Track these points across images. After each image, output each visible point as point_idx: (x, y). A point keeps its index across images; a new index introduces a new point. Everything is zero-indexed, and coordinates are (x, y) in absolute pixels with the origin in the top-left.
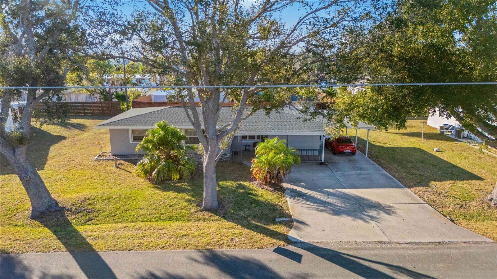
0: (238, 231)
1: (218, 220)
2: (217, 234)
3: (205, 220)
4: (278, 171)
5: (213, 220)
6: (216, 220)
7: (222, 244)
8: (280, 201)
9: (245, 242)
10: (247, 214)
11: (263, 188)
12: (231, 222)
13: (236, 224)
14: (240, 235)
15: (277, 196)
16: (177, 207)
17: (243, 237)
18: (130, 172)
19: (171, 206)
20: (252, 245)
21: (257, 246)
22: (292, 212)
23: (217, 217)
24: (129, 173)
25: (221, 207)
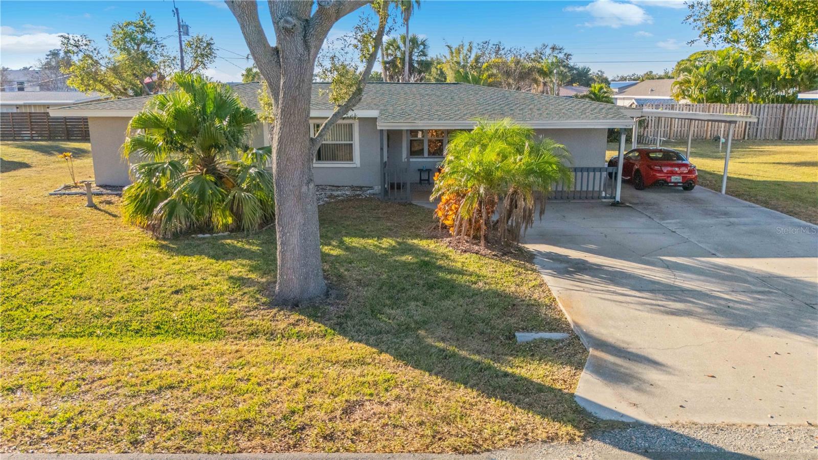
0: (381, 374)
1: (317, 335)
2: (297, 385)
3: (271, 335)
4: (512, 201)
5: (299, 336)
6: (310, 336)
7: (303, 428)
8: (522, 282)
9: (404, 420)
10: (416, 318)
11: (465, 251)
12: (360, 341)
13: (374, 350)
14: (387, 390)
15: (511, 269)
16: (195, 293)
17: (398, 398)
18: (115, 216)
19: (177, 292)
20: (429, 432)
21: (452, 440)
22: (569, 313)
23: (315, 327)
24: (111, 218)
25: (333, 296)
